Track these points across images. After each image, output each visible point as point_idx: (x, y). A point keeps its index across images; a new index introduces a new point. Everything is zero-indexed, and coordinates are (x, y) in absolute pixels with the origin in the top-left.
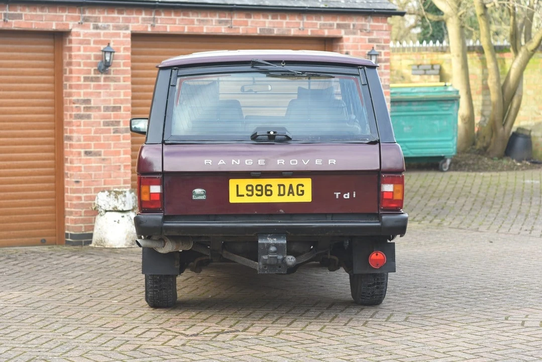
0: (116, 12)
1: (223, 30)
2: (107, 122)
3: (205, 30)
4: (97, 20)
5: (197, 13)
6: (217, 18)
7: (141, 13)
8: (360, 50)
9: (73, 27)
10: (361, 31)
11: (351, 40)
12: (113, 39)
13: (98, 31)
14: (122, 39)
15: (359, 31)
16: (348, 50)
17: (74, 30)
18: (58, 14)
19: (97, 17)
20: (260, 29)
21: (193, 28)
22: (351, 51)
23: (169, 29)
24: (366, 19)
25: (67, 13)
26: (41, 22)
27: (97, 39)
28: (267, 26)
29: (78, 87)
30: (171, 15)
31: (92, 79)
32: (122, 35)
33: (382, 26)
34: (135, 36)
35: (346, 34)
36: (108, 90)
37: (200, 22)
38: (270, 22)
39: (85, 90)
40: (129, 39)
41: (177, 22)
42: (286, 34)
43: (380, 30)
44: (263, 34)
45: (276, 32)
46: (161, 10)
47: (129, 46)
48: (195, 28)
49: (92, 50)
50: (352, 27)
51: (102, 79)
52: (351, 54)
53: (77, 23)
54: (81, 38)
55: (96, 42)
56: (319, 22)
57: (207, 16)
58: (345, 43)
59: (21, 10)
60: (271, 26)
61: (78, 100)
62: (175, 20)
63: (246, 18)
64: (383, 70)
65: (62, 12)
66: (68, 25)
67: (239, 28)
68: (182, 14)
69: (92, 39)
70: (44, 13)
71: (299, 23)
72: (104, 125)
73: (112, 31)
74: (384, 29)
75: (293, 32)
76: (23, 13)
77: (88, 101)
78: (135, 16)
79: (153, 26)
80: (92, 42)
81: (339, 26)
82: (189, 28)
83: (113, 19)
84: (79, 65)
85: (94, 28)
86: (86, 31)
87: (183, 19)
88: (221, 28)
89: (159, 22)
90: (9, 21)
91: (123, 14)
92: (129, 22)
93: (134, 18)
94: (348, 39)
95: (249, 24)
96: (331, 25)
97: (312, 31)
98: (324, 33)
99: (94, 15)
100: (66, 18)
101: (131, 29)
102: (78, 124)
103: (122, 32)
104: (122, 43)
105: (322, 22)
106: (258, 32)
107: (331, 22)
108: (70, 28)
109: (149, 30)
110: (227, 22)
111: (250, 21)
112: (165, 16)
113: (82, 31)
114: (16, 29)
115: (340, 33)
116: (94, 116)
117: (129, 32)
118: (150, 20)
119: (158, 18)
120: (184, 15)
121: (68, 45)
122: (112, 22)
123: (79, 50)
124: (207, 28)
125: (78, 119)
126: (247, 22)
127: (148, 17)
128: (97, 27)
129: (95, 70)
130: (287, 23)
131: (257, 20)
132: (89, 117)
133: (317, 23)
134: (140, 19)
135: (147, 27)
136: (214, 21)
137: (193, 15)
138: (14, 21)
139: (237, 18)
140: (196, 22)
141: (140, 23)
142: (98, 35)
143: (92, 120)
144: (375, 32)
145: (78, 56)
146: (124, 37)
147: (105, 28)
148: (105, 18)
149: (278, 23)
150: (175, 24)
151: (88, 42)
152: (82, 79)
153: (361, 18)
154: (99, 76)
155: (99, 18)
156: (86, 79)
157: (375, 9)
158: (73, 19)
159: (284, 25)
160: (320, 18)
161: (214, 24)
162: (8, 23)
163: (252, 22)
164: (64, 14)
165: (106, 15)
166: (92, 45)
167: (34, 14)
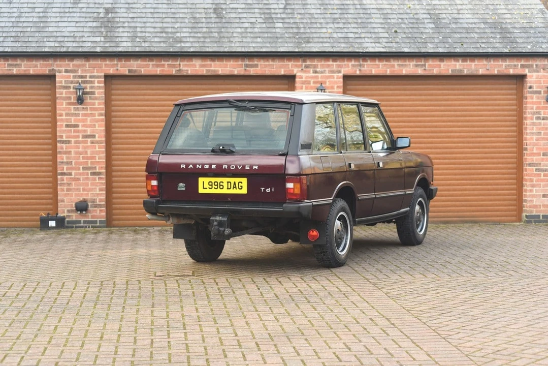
0: (331, 60)
1: (420, 71)
3: (405, 72)
4: (315, 66)
5: (397, 59)
6: (415, 63)
7: (351, 61)
8: (542, 85)
9: (297, 72)
10: (544, 70)
11: (534, 77)
12: (329, 80)
13: (317, 74)
14: (335, 80)
15: (542, 70)
16: (532, 85)
17: (298, 74)
18: (285, 63)
19: (315, 65)
20: (452, 70)
21: (394, 71)
22: (534, 86)
23: (374, 72)
25: (292, 63)
26: (273, 69)
27: (315, 80)
28: (458, 67)
30: (375, 62)
32: (335, 77)
34: (346, 78)
35: (529, 72)
37: (399, 66)
38: (460, 65)
40: (342, 80)
41: (381, 67)
42: (475, 73)
44: (454, 74)
45: (466, 72)
46: (367, 58)
47: (342, 85)
48: (396, 70)
49: (312, 88)
52: (534, 87)
53: (300, 69)
54: (304, 80)
55: (314, 83)
56: (504, 64)
57: (406, 62)
58: (528, 79)
59: (257, 62)
60: (461, 68)
62: (379, 65)
63: (439, 62)
65: (289, 62)
66: (293, 70)
67: (433, 70)
68: (385, 60)
69: (312, 81)
70: (274, 63)
71: (487, 64)
73: (327, 74)
75: (481, 72)
76: (259, 63)
78: (346, 63)
79: (360, 70)
80: (312, 83)
81: (522, 66)
82: (390, 71)
83: (329, 66)
86: (307, 75)
87: (385, 64)
88: (418, 70)
89: (365, 67)
90: (248, 69)
91: (337, 62)
92: (342, 68)
93: (345, 65)
94: (532, 77)
95: (442, 66)
96: (515, 66)
97: (498, 71)
98: (509, 72)
99: (314, 63)
100: (292, 65)
101: (343, 73)
103: (335, 75)
104: (336, 82)
105: (507, 63)
106: (450, 72)
107: (516, 63)
108: (295, 73)
109: (358, 73)
110: (422, 65)
111: (442, 64)
112: (370, 62)
113: (304, 75)
114: (254, 74)
115: (525, 71)
117: (341, 75)
118: (358, 65)
119: (365, 64)
122: (327, 68)
123: (301, 88)
124: (406, 70)
126: (440, 65)
127: (357, 63)
128: (315, 72)
130: (475, 65)
131: (449, 63)
133: (503, 65)
134: (350, 65)
135: (356, 71)
136: (411, 65)
137: (393, 60)
138: (252, 69)
139: (430, 62)
140: (396, 66)
141: (350, 68)
142: (317, 77)
146: (337, 78)
147: (322, 72)
148: (321, 65)
149: (467, 65)
150: (379, 68)
151: (309, 83)
153: (544, 59)
155: (317, 65)
158: (296, 66)
159: (473, 67)
160: (506, 60)
161: (411, 67)
162: (248, 71)
163: (444, 65)
164: (290, 63)
165: (323, 63)
166: (312, 85)
167: (267, 63)
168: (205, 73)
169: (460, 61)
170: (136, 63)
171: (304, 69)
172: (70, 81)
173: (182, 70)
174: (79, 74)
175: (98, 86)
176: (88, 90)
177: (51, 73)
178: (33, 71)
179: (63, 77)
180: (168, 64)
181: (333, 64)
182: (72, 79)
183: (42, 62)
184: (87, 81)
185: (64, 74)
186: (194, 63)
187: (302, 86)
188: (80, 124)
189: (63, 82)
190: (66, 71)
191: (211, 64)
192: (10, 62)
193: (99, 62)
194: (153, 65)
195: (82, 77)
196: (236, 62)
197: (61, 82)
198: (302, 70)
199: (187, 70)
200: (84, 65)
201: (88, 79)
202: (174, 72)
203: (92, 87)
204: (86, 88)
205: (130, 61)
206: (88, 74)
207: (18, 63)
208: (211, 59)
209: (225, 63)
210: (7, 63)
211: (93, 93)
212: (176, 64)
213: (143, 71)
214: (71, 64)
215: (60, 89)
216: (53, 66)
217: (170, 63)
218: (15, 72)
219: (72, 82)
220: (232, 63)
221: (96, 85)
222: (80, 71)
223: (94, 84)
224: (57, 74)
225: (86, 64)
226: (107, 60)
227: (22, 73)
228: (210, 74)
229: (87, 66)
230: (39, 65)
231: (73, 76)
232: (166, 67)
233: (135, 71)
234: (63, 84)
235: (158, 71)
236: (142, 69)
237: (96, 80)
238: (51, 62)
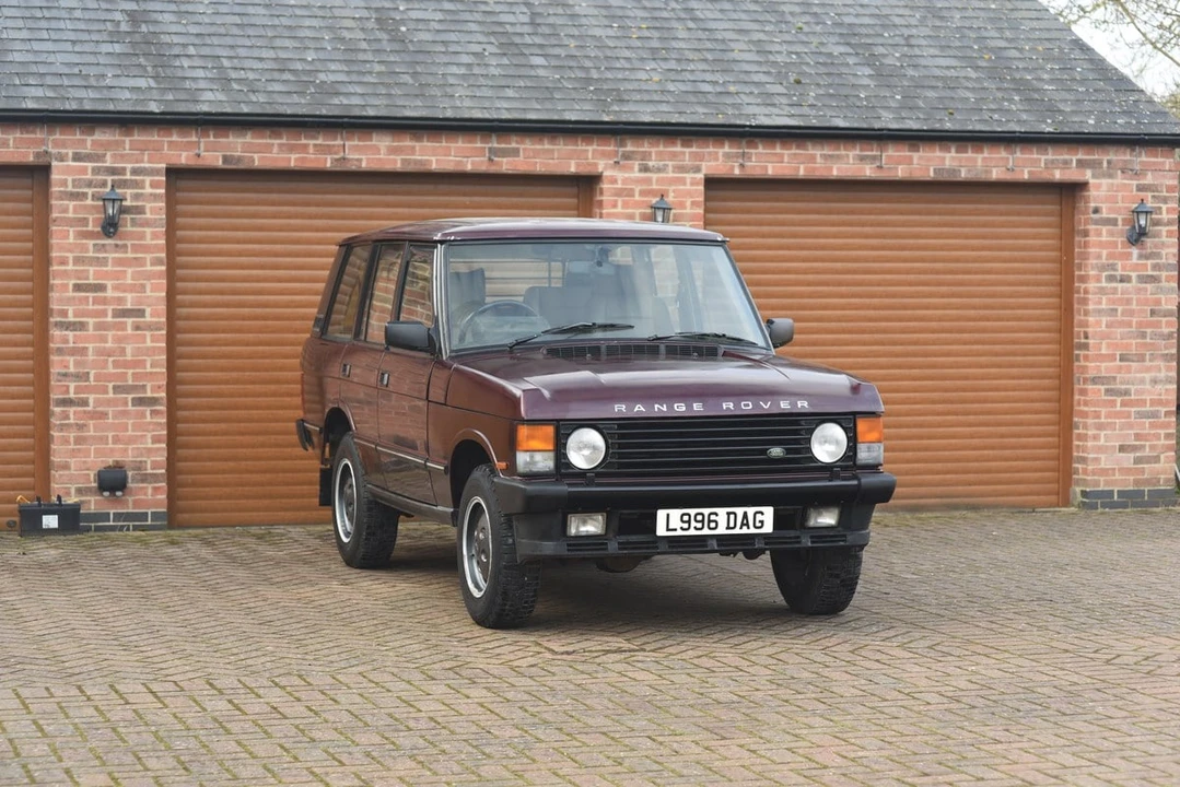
0: (679, 142)
1: (868, 172)
3: (836, 172)
4: (645, 156)
5: (822, 144)
6: (857, 152)
7: (722, 145)
8: (1120, 205)
9: (605, 168)
10: (1123, 172)
11: (1104, 188)
12: (673, 188)
13: (648, 175)
14: (688, 187)
15: (1119, 172)
16: (1100, 204)
17: (607, 173)
18: (580, 148)
19: (645, 152)
20: (935, 170)
21: (815, 169)
22: (1104, 207)
23: (772, 170)
24: (1133, 150)
25: (595, 147)
26: (551, 161)
27: (644, 187)
28: (947, 164)
30: (774, 148)
32: (688, 181)
33: (1164, 163)
34: (712, 183)
35: (1094, 176)
37: (826, 159)
38: (953, 158)
40: (702, 188)
41: (786, 159)
42: (983, 177)
43: (1157, 170)
44: (940, 178)
45: (964, 175)
46: (757, 140)
47: (702, 199)
48: (817, 168)
49: (637, 205)
50: (1105, 164)
52: (1104, 210)
53: (612, 162)
54: (619, 186)
55: (642, 193)
56: (1043, 157)
57: (839, 149)
58: (1092, 193)
59: (517, 143)
60: (955, 164)
62: (782, 155)
63: (909, 151)
64: (1164, 239)
65: (587, 145)
66: (596, 165)
67: (897, 168)
68: (794, 146)
69: (637, 189)
70: (555, 147)
71: (1008, 158)
73: (671, 175)
74: (1167, 168)
75: (996, 174)
76: (523, 147)
78: (711, 149)
79: (742, 166)
80: (637, 194)
82: (805, 169)
83: (674, 156)
85: (640, 170)
86: (626, 175)
87: (795, 154)
88: (864, 168)
89: (754, 159)
90: (496, 159)
91: (692, 147)
92: (702, 160)
93: (710, 153)
94: (1098, 187)
95: (916, 160)
96: (1066, 162)
97: (1030, 172)
98: (1054, 176)
99: (641, 149)
100: (593, 153)
101: (704, 171)
103: (689, 176)
104: (689, 194)
105: (1050, 157)
106: (932, 174)
107: (1067, 157)
108: (600, 170)
109: (737, 172)
110: (874, 158)
111: (915, 156)
112: (764, 149)
113: (620, 175)
114: (510, 172)
115: (1084, 175)
117: (700, 176)
119: (751, 153)
120: (798, 147)
121: (598, 198)
122: (671, 160)
123: (615, 206)
124: (838, 169)
126: (911, 158)
127: (734, 150)
128: (645, 169)
130: (984, 159)
131: (930, 154)
133: (1040, 160)
134: (720, 154)
135: (732, 168)
136: (851, 157)
137: (813, 147)
138: (505, 160)
139: (892, 152)
140: (819, 159)
141: (720, 162)
142: (648, 181)
144: (1150, 173)
146: (692, 184)
147: (659, 170)
148: (657, 153)
149: (968, 159)
150: (782, 162)
151: (630, 193)
153: (1122, 149)
155: (650, 153)
157: (1145, 135)
158: (604, 155)
159: (980, 162)
160: (1047, 148)
161: (851, 161)
162: (495, 165)
163: (920, 158)
164: (590, 149)
165: (662, 148)
166: (637, 198)
167: (539, 146)
168: (399, 167)
169: (953, 150)
170: (240, 140)
171: (621, 162)
172: (85, 180)
173: (348, 160)
175: (151, 195)
177: (41, 161)
181: (684, 152)
182: (89, 177)
186: (374, 142)
187: (617, 201)
189: (70, 182)
190: (77, 157)
191: (414, 150)
193: (153, 137)
194: (280, 145)
196: (469, 144)
198: (615, 163)
205: (227, 137)
206: (129, 166)
208: (414, 135)
209: (444, 146)
213: (258, 160)
216: (46, 144)
220: (460, 146)
221: (148, 190)
226: (174, 131)
228: (410, 169)
229: (127, 146)
231: (93, 168)
236: (255, 157)
238: (40, 133)
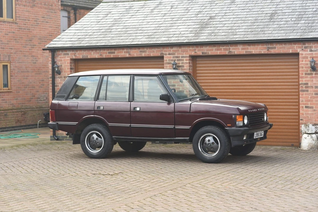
2: (316, 93)
4: (311, 47)
9: (300, 51)
13: (312, 52)
17: (300, 53)
18: (293, 46)
25: (297, 45)
26: (285, 50)
27: (311, 56)
29: (302, 77)
31: (309, 74)
36: (317, 79)
39: (305, 79)
51: (314, 74)
54: (304, 56)
55: (310, 57)
59: (275, 45)
61: (302, 83)
66: (297, 50)
70: (286, 46)
72: (315, 95)
76: (277, 46)
77: (307, 84)
84: (303, 68)
85: (310, 51)
86: (306, 53)
102: (302, 94)
108: (298, 52)
113: (304, 53)
114: (274, 53)
116: (310, 91)
123: (303, 61)
125: (302, 92)
128: (311, 51)
129: (310, 70)
132: (307, 91)
138: (272, 50)
142: (312, 54)
143: (309, 92)
145: (302, 64)
147: (315, 51)
148: (315, 46)
151: (307, 58)
152: (304, 74)
154: (312, 72)
155: (313, 46)
156: (306, 74)
158: (299, 47)
162: (270, 51)
164: (295, 46)
165: (316, 45)
166: (309, 59)
167: (281, 46)
168: (244, 53)
170: (206, 48)
171: (304, 49)
172: (171, 59)
173: (232, 52)
174: (176, 56)
175: (185, 62)
176: (180, 65)
177: (162, 55)
178: (153, 54)
179: (168, 57)
180: (223, 49)
182: (172, 59)
183: (157, 50)
184: (180, 59)
185: (168, 56)
186: (238, 47)
187: (303, 60)
188: (176, 84)
189: (168, 61)
190: (169, 54)
191: (248, 48)
192: (141, 50)
193: (186, 48)
194: (215, 49)
195: (177, 57)
196: (263, 46)
197: (166, 60)
198: (302, 49)
199: (235, 52)
200: (178, 50)
201: (180, 58)
202: (227, 53)
203: (182, 63)
204: (179, 63)
205: (203, 48)
206: (181, 56)
207: (145, 50)
208: (249, 44)
209: (256, 47)
210: (139, 50)
211: (183, 66)
212: (228, 48)
213: (210, 53)
214: (172, 50)
215: (166, 64)
216: (163, 51)
217: (225, 48)
218: (143, 55)
219: (172, 60)
220: (260, 46)
221: (185, 61)
222: (176, 54)
223: (184, 61)
224: (164, 56)
225: (179, 50)
226: (191, 47)
227: (147, 55)
228: (247, 53)
229: (180, 51)
230: (155, 51)
231: (173, 57)
232: (223, 50)
233: (206, 53)
234: (168, 62)
235: (218, 53)
236: (209, 52)
237: (185, 59)
238: (161, 49)
